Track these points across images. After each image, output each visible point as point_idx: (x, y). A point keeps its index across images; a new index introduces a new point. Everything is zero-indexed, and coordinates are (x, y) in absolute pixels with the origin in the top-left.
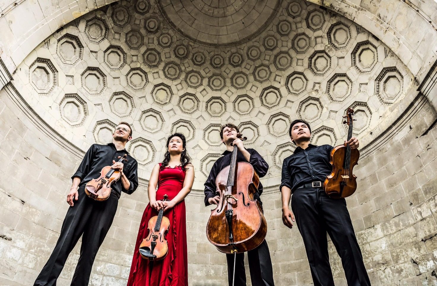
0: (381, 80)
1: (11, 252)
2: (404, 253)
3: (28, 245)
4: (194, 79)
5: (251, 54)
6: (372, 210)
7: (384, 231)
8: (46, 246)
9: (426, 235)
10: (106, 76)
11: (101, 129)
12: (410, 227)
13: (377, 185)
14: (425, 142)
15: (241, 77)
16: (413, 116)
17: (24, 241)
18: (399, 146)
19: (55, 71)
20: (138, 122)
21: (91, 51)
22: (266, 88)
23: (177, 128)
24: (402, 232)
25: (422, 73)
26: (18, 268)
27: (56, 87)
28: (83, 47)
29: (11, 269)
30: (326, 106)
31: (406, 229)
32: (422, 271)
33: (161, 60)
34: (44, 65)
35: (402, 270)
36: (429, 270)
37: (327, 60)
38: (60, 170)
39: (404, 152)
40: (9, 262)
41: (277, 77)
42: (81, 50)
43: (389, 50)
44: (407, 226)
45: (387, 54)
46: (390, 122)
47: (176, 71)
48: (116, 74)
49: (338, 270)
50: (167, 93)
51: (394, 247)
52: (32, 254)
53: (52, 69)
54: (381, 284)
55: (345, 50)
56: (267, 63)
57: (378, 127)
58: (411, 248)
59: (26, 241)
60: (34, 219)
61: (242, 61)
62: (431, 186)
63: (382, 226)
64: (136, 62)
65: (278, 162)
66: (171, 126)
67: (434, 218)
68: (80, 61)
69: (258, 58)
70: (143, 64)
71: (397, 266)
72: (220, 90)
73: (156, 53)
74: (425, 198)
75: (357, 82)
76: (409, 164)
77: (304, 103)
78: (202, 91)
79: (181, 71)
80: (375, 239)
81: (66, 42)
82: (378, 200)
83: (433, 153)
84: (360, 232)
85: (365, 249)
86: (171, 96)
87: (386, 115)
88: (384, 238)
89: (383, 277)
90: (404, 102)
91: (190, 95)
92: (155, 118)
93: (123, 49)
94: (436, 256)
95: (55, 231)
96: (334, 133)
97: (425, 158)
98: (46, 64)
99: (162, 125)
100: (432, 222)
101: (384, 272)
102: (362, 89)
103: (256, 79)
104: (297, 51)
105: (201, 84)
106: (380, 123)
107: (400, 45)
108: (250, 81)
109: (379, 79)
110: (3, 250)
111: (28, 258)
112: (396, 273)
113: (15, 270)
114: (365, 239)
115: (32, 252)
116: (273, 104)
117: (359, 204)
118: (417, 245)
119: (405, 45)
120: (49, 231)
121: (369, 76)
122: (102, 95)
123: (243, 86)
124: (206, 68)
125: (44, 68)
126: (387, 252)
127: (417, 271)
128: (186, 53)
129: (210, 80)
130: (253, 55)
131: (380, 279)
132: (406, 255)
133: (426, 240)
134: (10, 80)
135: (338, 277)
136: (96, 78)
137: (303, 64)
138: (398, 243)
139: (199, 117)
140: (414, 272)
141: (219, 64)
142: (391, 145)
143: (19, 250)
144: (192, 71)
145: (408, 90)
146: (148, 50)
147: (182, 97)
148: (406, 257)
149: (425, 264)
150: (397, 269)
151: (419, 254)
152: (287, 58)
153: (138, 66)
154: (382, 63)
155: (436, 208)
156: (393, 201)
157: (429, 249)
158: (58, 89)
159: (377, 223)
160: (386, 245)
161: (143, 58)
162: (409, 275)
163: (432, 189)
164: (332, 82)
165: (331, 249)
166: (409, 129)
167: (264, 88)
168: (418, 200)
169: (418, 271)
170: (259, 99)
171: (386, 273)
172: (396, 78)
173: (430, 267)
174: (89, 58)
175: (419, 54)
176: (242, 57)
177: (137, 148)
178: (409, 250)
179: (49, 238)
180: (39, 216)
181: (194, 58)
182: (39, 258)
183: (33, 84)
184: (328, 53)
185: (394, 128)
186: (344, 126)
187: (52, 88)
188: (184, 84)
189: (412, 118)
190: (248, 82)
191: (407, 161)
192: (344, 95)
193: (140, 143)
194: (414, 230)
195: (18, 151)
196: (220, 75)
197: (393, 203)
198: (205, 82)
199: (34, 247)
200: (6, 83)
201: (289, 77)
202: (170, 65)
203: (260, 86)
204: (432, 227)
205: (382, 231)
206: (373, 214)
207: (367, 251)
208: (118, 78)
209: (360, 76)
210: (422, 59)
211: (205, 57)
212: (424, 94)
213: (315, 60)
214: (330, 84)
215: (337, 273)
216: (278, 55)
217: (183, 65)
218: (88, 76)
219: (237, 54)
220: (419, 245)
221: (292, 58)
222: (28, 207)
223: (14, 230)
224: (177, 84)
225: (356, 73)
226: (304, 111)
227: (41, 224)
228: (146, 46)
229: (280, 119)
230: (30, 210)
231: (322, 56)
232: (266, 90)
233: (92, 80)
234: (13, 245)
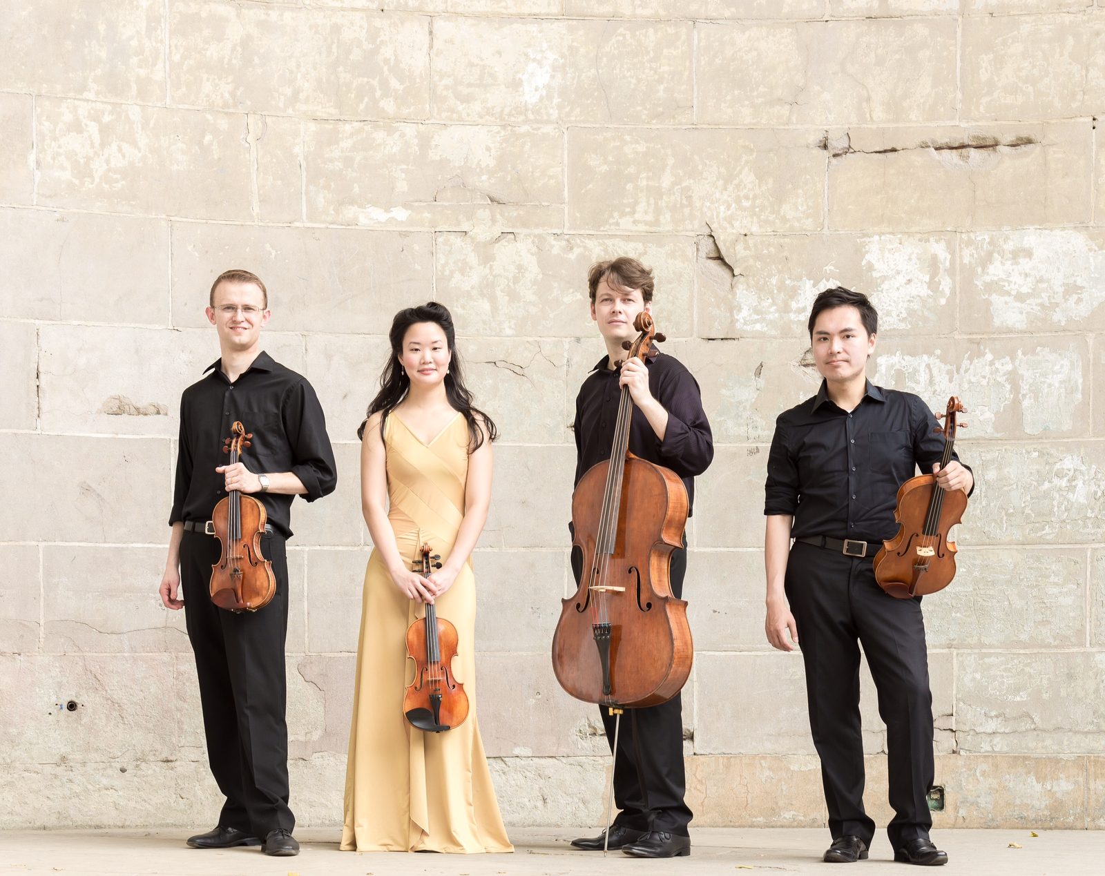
2: (666, 181)
9: (862, 117)
12: (776, 25)
24: (701, 35)
31: (744, 27)
32: (746, 319)
51: (611, 116)
58: (726, 163)
67: (964, 44)
71: (590, 243)
80: (483, 5)
85: (387, 52)
88: (559, 26)
89: (466, 287)
100: (940, 57)
101: (487, 259)
112: (568, 284)
118: (773, 158)
126: (548, 129)
127: (714, 309)
132: (677, 197)
133: (849, 150)
135: (121, 196)
138: (647, 95)
148: (674, 208)
149: (782, 287)
151: (767, 214)
157: (846, 211)
169: (720, 310)
171: (496, 263)
178: (712, 170)
194: (797, 58)
207: (397, 69)
215: (118, 162)
220: (790, 165)
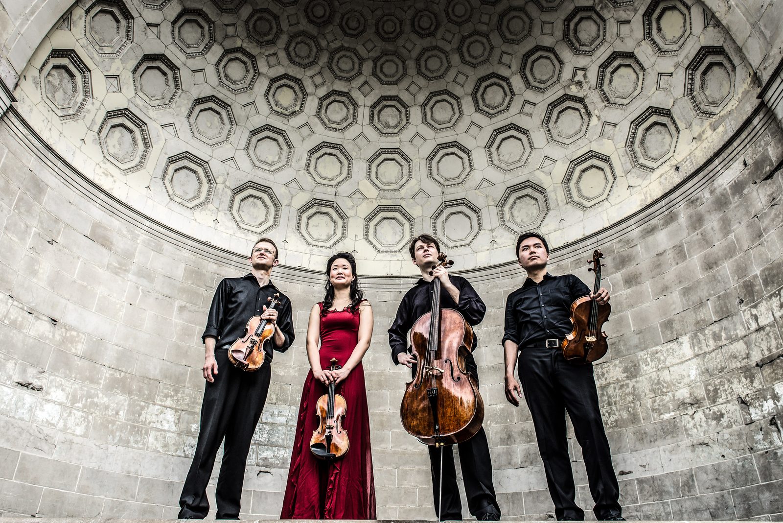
0: (697, 69)
1: (43, 410)
2: (726, 387)
3: (70, 396)
4: (346, 64)
5: (453, 11)
6: (674, 309)
7: (694, 347)
8: (100, 395)
9: (763, 355)
10: (179, 69)
11: (176, 170)
12: (739, 341)
13: (684, 264)
14: (769, 193)
15: (435, 56)
16: (751, 143)
17: (62, 390)
18: (724, 195)
19: (85, 70)
20: (244, 152)
21: (149, 25)
22: (484, 77)
23: (318, 159)
24: (724, 350)
25: (767, 65)
26: (59, 437)
27: (90, 100)
28: (133, 18)
29: (46, 440)
30: (596, 112)
31: (732, 344)
32: (754, 417)
33: (280, 31)
34: (65, 61)
35: (722, 415)
36: (766, 416)
37: (599, 26)
38: (111, 256)
39: (732, 206)
40: (42, 427)
41: (505, 56)
42: (128, 23)
43: (711, 14)
44: (732, 340)
45: (709, 21)
46: (710, 151)
47: (311, 51)
48: (197, 63)
49: (615, 415)
50: (295, 92)
51: (710, 376)
52: (78, 411)
53: (79, 66)
54: (688, 438)
55: (632, 7)
56: (484, 28)
57: (690, 158)
58: (738, 378)
59: (67, 389)
60: (76, 349)
61: (436, 26)
62: (775, 272)
63: (692, 338)
64: (233, 36)
65: (508, 219)
66: (305, 156)
67: (778, 328)
68: (129, 45)
69: (468, 20)
70: (246, 40)
71: (715, 408)
72: (396, 83)
73: (270, 18)
74: (765, 293)
75: (653, 69)
76: (740, 230)
77: (555, 106)
78: (362, 85)
79: (320, 49)
80: (678, 361)
81: (102, 11)
82: (686, 292)
83: (780, 213)
84: (653, 348)
85: (662, 379)
86: (304, 98)
87: (704, 137)
88: (695, 359)
89: (690, 427)
90: (735, 115)
91: (339, 95)
92: (275, 143)
93: (207, 15)
94: (779, 392)
95: (112, 367)
96: (610, 165)
97: (766, 221)
98: (67, 59)
99: (289, 155)
100: (774, 334)
101: (693, 419)
102: (662, 84)
103: (463, 61)
104: (542, 6)
105: (360, 73)
106: (693, 150)
107: (730, 7)
108: (453, 63)
109: (693, 66)
110: (30, 408)
111: (73, 418)
112: (713, 419)
113: (53, 440)
114: (663, 360)
115: (78, 407)
116: (497, 107)
117: (653, 297)
118: (748, 373)
119: (739, 9)
120: (103, 368)
121: (676, 59)
122: (173, 105)
123: (440, 73)
124: (368, 40)
125: (65, 68)
126: (698, 384)
127: (746, 416)
128: (327, 14)
129: (376, 64)
130: (457, 14)
131: (686, 430)
132: (730, 390)
133: (763, 365)
134: (10, 103)
135: (615, 426)
136: (160, 74)
137: (552, 31)
138: (716, 368)
139: (358, 136)
140: (741, 420)
141: (392, 33)
142: (712, 192)
143: (57, 406)
144: (342, 48)
145: (742, 93)
146: (255, 12)
147: (324, 100)
148: (730, 393)
149: (759, 405)
150: (714, 413)
151: (751, 388)
152: (522, 19)
153: (239, 44)
154: (699, 38)
155: (781, 311)
156: (710, 295)
157: (767, 381)
158: (93, 104)
159: (683, 332)
160: (697, 373)
161: (246, 28)
162: (733, 423)
163: (776, 278)
164: (607, 67)
165: (603, 379)
166: (742, 166)
167: (479, 77)
168: (753, 296)
169: (748, 416)
170: (470, 98)
171: (695, 419)
172: (723, 68)
173: (768, 410)
174: (146, 37)
175: (762, 28)
176: (436, 17)
177: (245, 201)
178: (735, 381)
179: (105, 380)
180: (83, 343)
181: (344, 23)
182: (90, 418)
183: (48, 101)
184: (600, 12)
185: (717, 162)
186: (628, 152)
187: (82, 104)
188: (327, 74)
189: (748, 146)
190: (449, 67)
191: (738, 224)
192: (630, 92)
193: (251, 191)
194: (745, 347)
195: (37, 230)
196: (395, 53)
197: (711, 298)
198: (367, 67)
199: (81, 398)
200: (5, 109)
201: (527, 55)
202: (299, 39)
203: (473, 73)
204: (774, 343)
205: (691, 347)
206: (677, 318)
207: (664, 382)
208: (201, 70)
209: (659, 60)
210: (768, 40)
211: (366, 20)
212: (770, 104)
213: (577, 25)
214: (603, 72)
215: (613, 420)
216: (506, 14)
217: (322, 37)
218: (145, 73)
219: (427, 13)
220: (752, 373)
221: (531, 20)
222: (63, 330)
223: (44, 372)
224: (315, 75)
225: (651, 53)
226: (556, 122)
227: (90, 357)
228: (251, 5)
229: (512, 136)
230: (68, 335)
231: (590, 18)
232: (484, 81)
233: (154, 80)
234: (45, 398)
